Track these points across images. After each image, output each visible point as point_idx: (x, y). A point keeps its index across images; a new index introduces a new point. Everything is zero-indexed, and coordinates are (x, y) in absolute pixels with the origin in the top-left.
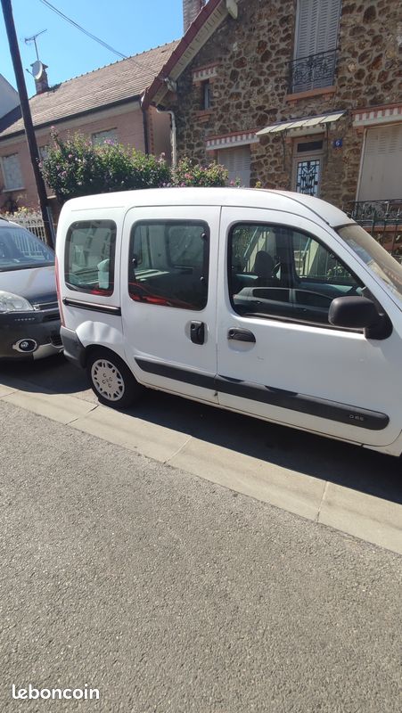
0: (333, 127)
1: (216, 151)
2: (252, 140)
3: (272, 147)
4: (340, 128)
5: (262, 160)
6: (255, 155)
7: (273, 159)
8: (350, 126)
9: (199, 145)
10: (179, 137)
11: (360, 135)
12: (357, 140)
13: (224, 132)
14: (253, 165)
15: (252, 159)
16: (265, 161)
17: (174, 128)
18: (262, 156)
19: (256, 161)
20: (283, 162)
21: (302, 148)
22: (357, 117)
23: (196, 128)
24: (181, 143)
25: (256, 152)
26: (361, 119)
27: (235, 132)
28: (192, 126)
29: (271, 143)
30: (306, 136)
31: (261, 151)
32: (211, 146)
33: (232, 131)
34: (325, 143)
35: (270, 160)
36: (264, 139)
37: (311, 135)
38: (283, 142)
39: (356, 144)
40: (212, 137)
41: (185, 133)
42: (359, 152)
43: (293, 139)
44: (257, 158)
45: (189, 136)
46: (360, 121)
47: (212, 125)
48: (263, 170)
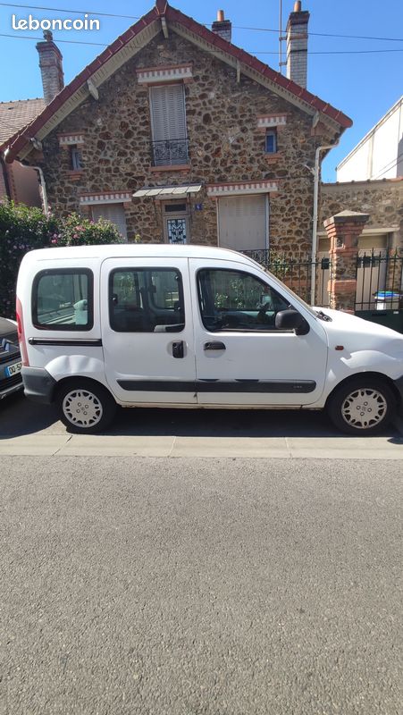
0: (193, 195)
1: (90, 206)
2: (126, 199)
3: (144, 206)
4: (198, 196)
5: (136, 216)
6: (129, 212)
7: (146, 216)
8: (206, 195)
9: (71, 200)
10: (49, 191)
11: (214, 202)
12: (212, 205)
13: (96, 190)
14: (128, 220)
15: (127, 215)
16: (139, 217)
17: (43, 183)
18: (136, 213)
19: (130, 217)
20: (155, 219)
21: (169, 208)
22: (210, 189)
23: (67, 185)
24: (52, 197)
25: (129, 209)
26: (213, 190)
27: (107, 191)
28: (62, 183)
29: (142, 203)
30: (172, 200)
31: (134, 209)
32: (85, 202)
33: (105, 190)
34: (188, 207)
35: (143, 217)
36: (137, 200)
37: (176, 199)
38: (154, 203)
39: (212, 209)
40: (85, 193)
41: (56, 188)
42: (215, 214)
43: (161, 201)
44: (131, 214)
45: (60, 191)
46: (214, 192)
47: (84, 184)
48: (138, 225)
